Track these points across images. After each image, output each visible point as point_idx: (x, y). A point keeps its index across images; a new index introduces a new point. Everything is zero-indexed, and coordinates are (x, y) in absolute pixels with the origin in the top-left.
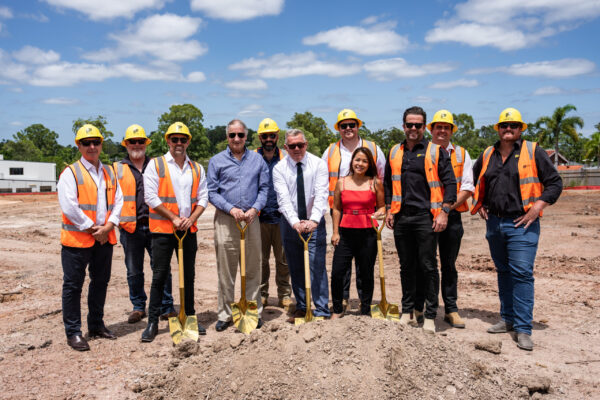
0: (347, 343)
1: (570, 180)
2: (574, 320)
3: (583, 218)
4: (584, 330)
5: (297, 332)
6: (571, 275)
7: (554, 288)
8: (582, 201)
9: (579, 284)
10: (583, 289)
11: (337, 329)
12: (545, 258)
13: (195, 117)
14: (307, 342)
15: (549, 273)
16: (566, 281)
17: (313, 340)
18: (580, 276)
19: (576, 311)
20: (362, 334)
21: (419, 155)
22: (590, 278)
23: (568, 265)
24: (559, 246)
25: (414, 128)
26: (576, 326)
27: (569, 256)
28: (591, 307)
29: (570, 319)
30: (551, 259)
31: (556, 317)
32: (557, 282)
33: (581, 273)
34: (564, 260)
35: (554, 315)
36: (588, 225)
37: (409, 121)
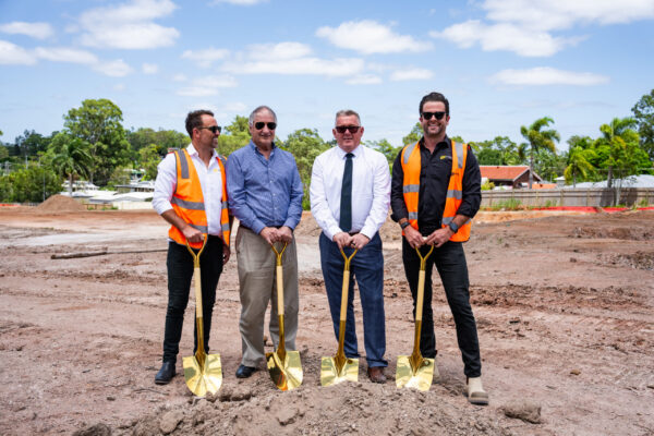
0: (344, 425)
1: (546, 199)
2: (611, 370)
3: (576, 241)
4: (628, 385)
5: (267, 409)
6: (585, 310)
7: (570, 326)
8: (568, 223)
9: (598, 321)
10: (605, 328)
11: (328, 403)
12: (548, 288)
13: (113, 116)
14: (282, 424)
15: (560, 308)
16: (582, 318)
17: (291, 421)
18: (597, 311)
19: (609, 358)
20: (366, 410)
21: (443, 157)
22: (607, 313)
23: (578, 297)
24: (560, 275)
25: (433, 118)
26: (617, 378)
27: (577, 287)
28: (623, 351)
29: (604, 368)
30: (556, 290)
31: (589, 366)
32: (571, 318)
33: (597, 307)
34: (571, 290)
35: (585, 363)
36: (585, 250)
37: (426, 110)
